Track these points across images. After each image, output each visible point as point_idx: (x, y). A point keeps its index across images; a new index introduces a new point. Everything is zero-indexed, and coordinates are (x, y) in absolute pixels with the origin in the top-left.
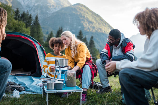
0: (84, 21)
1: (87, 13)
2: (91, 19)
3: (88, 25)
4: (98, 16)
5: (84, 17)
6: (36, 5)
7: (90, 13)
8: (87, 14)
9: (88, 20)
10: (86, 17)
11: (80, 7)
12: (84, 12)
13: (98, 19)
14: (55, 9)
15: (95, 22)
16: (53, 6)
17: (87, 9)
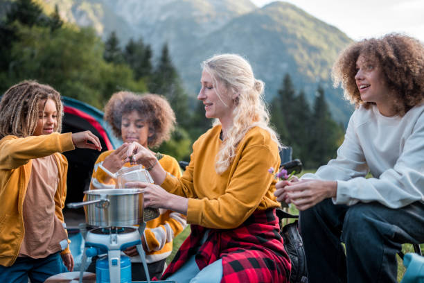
0: (296, 47)
1: (303, 25)
2: (313, 40)
3: (306, 57)
4: (334, 29)
5: (294, 36)
6: (163, 18)
7: (311, 25)
8: (302, 29)
9: (305, 44)
10: (299, 35)
11: (280, 9)
12: (294, 22)
13: (332, 37)
14: (214, 23)
15: (325, 46)
16: (208, 16)
17: (301, 12)
